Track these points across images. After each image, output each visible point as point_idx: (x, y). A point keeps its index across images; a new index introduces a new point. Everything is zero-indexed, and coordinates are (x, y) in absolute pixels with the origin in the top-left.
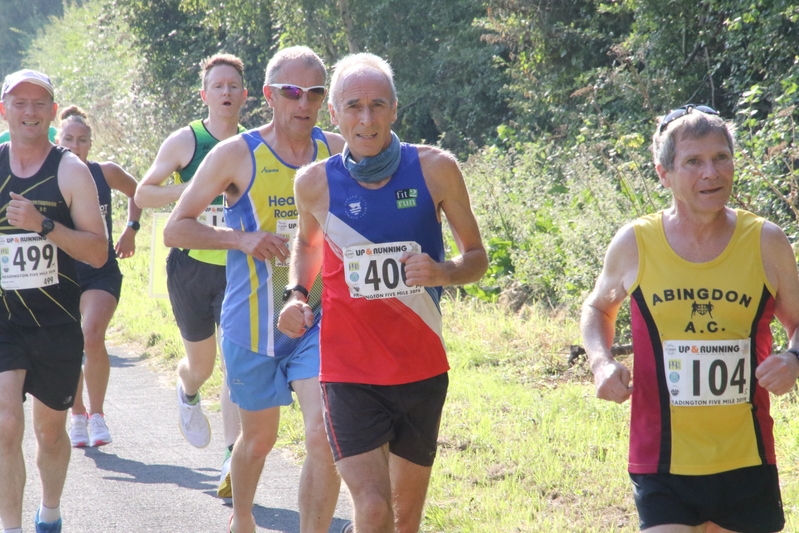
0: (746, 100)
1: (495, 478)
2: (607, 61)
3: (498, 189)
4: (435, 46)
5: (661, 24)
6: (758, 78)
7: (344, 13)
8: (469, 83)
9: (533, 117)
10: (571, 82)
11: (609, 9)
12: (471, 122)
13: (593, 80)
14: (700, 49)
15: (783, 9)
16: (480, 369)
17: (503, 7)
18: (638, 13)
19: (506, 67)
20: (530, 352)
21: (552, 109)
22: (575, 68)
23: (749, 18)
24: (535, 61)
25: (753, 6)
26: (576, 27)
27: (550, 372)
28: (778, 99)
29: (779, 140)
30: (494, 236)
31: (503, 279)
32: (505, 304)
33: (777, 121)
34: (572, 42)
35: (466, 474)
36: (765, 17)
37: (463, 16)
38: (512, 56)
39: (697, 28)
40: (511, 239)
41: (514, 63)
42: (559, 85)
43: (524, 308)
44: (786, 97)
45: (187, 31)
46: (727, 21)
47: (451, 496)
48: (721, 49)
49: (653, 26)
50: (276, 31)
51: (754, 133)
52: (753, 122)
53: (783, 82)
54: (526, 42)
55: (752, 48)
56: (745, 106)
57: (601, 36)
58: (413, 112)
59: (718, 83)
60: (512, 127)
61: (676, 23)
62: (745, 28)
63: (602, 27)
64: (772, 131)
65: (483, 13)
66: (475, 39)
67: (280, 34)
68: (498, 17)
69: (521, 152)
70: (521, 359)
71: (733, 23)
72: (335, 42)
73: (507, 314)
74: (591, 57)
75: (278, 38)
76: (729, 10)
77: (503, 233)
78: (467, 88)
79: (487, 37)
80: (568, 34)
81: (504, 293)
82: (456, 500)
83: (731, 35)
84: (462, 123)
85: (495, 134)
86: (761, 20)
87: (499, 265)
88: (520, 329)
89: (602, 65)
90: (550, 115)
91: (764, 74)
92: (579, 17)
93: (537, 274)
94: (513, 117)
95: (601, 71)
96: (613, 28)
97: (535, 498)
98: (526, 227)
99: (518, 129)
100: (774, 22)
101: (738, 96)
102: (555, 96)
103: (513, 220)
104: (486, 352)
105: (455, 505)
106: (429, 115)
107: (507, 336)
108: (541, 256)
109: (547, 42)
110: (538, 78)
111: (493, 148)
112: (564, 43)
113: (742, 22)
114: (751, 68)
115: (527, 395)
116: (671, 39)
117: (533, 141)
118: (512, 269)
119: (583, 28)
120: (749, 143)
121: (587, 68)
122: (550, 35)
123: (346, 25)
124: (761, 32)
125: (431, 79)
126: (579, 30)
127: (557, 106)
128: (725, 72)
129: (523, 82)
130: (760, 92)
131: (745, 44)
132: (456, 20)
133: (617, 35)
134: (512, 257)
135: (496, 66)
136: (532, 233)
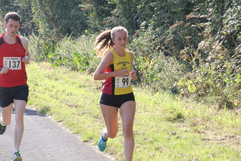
0: (142, 25)
1: (83, 114)
2: (110, 15)
3: (85, 45)
4: (70, 11)
5: (123, 7)
6: (145, 20)
7: (48, 2)
8: (79, 20)
9: (94, 28)
10: (102, 20)
11: (111, 3)
12: (79, 29)
13: (107, 19)
14: (132, 12)
15: (150, 4)
16: (81, 88)
17: (86, 2)
18: (117, 4)
19: (87, 16)
20: (93, 84)
21: (98, 26)
22: (103, 17)
23: (143, 6)
24: (94, 15)
25: (143, 3)
26: (103, 7)
27: (97, 89)
28: (149, 25)
29: (150, 34)
30: (84, 56)
31: (86, 67)
32: (87, 72)
33: (149, 30)
34: (102, 10)
35: (77, 113)
36: (146, 5)
37: (76, 4)
38: (88, 14)
39: (131, 8)
40: (88, 57)
41: (89, 15)
42: (99, 21)
43: (91, 73)
44: (151, 24)
45: (10, 6)
46: (138, 6)
47: (73, 118)
48: (136, 13)
49: (121, 7)
50: (32, 6)
51: (144, 33)
52: (144, 30)
53: (151, 21)
54: (91, 10)
55: (144, 13)
56: (142, 26)
57: (109, 9)
58: (65, 27)
59: (136, 21)
60: (89, 31)
61: (126, 6)
62: (142, 8)
63: (109, 7)
64: (148, 32)
65: (81, 3)
66: (79, 9)
67: (33, 7)
68: (85, 4)
69: (91, 36)
70: (91, 86)
71: (139, 7)
72: (46, 9)
73: (87, 75)
74: (107, 14)
75: (32, 8)
76: (138, 3)
77: (87, 56)
78: (78, 21)
79: (82, 9)
80: (101, 8)
81: (87, 70)
82: (74, 119)
83: (139, 10)
84: (77, 29)
85: (85, 32)
86: (145, 6)
87: (86, 63)
88: (90, 79)
89: (109, 16)
90: (97, 28)
91: (146, 19)
92: (104, 4)
93: (94, 65)
94: (89, 28)
95: (109, 17)
96: (112, 7)
97: (93, 118)
98: (92, 55)
99: (90, 31)
100: (148, 7)
101: (140, 24)
102: (99, 23)
103: (89, 53)
104: (82, 84)
105: (74, 120)
106: (69, 27)
107: (87, 80)
108: (95, 61)
109: (96, 10)
110: (95, 19)
111: (84, 35)
112: (100, 11)
113: (141, 6)
114: (143, 17)
115: (92, 94)
116: (125, 10)
117: (94, 34)
118: (89, 64)
119: (105, 7)
120: (143, 35)
121: (106, 17)
122: (97, 9)
123: (49, 5)
124: (146, 9)
125: (69, 19)
126: (104, 8)
127: (99, 26)
128: (137, 18)
129: (91, 20)
130: (145, 23)
131: (142, 11)
132: (75, 5)
133: (113, 9)
134: (88, 61)
135: (85, 16)
136: (93, 56)
